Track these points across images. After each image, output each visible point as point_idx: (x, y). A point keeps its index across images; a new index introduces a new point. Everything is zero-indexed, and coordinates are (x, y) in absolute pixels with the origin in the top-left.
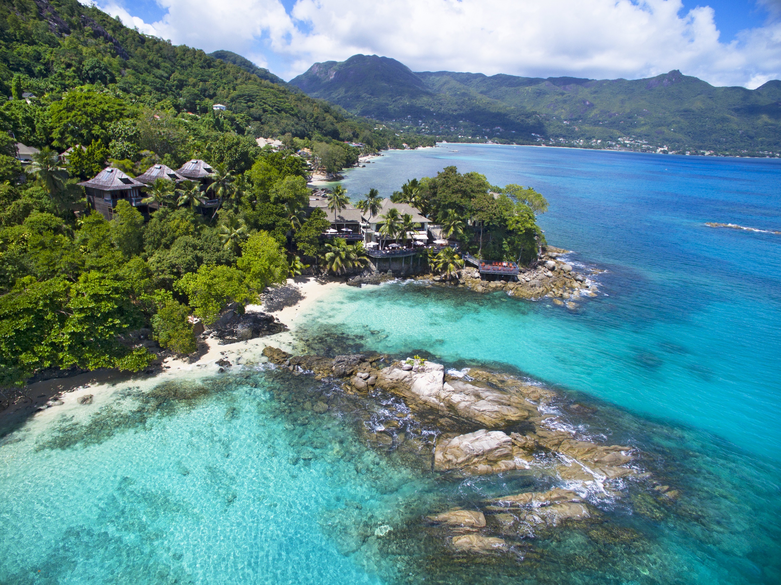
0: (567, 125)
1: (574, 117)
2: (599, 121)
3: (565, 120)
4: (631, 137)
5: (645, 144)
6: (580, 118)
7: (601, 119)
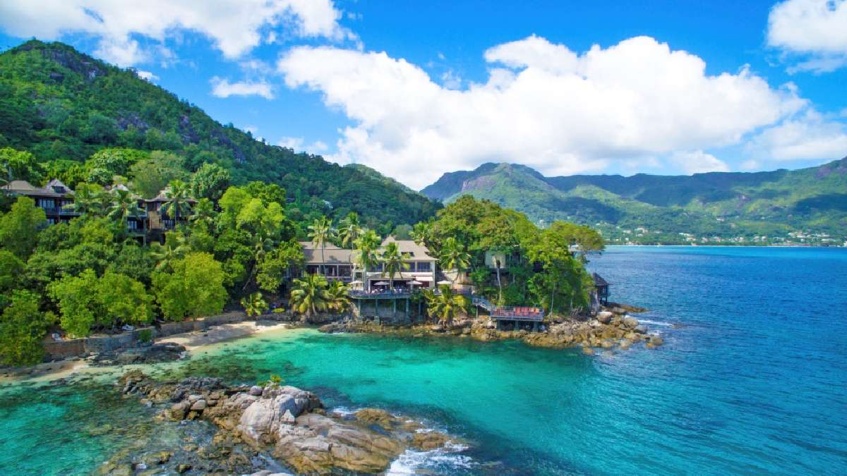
0: (721, 222)
1: (729, 213)
2: (761, 216)
3: (719, 217)
4: (804, 231)
5: (825, 238)
6: (737, 214)
7: (763, 213)
